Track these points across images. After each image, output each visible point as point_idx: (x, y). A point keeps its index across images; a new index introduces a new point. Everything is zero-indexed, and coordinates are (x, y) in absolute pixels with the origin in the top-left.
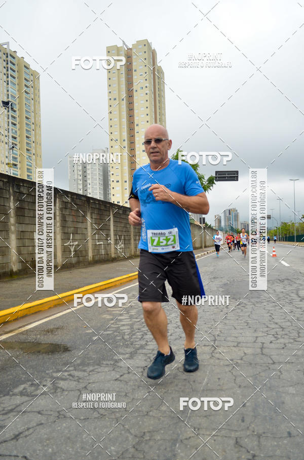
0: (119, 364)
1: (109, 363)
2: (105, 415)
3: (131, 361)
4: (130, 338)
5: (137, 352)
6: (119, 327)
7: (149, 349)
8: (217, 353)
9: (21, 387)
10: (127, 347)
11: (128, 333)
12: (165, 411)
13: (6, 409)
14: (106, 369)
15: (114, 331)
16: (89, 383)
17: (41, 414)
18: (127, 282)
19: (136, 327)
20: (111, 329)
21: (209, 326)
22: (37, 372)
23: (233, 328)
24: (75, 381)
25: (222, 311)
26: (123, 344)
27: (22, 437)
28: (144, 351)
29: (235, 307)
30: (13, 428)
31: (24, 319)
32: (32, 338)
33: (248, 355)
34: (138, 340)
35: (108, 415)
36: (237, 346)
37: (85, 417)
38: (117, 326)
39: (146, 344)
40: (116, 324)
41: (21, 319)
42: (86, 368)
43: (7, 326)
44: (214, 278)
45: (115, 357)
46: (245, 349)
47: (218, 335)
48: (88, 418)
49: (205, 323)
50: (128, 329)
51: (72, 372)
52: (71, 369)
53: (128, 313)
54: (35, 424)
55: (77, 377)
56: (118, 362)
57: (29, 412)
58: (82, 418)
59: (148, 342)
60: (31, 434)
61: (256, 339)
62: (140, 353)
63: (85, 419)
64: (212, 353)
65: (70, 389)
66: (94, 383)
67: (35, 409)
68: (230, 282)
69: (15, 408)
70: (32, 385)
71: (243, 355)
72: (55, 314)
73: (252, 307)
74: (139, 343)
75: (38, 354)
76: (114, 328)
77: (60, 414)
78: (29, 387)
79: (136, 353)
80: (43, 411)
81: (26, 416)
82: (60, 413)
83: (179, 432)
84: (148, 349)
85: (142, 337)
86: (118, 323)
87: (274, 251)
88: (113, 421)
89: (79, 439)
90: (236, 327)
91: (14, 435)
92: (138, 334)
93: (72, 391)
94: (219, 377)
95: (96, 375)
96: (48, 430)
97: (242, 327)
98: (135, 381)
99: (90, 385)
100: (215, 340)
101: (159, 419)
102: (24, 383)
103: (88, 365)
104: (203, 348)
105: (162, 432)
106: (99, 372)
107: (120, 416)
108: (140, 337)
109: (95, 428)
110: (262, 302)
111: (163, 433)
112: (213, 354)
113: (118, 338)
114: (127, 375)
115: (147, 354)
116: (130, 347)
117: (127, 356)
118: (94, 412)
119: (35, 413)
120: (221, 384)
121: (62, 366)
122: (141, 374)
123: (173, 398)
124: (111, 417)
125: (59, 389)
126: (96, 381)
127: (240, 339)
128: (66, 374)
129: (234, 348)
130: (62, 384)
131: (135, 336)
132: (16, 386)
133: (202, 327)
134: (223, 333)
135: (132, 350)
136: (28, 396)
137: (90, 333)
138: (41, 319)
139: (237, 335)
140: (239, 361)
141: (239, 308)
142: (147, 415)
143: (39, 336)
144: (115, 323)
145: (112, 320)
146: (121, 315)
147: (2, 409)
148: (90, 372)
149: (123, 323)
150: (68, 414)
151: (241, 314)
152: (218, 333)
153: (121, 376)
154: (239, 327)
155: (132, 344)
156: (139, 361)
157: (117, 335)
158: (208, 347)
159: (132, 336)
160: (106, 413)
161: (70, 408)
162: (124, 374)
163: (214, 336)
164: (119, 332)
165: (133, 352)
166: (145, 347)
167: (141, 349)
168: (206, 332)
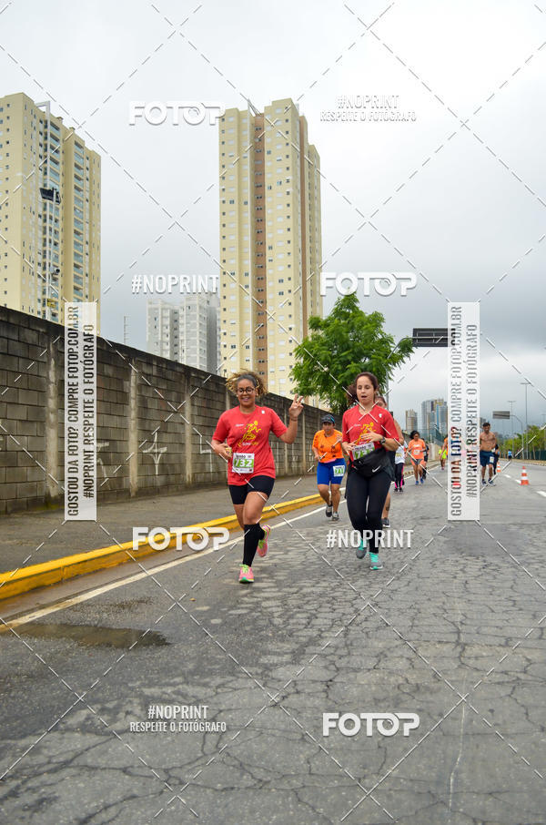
0: (273, 674)
1: (252, 670)
2: (269, 782)
3: (297, 669)
4: (286, 623)
5: (304, 650)
6: (257, 603)
7: (329, 647)
8: (469, 658)
9: (82, 715)
10: (283, 641)
11: (279, 614)
12: (397, 778)
13: (54, 761)
14: (250, 684)
15: (252, 610)
16: (221, 711)
17: (130, 774)
19: (292, 602)
20: (243, 606)
21: (438, 604)
22: (109, 685)
23: (488, 610)
25: (455, 577)
26: (274, 636)
28: (319, 649)
29: (479, 570)
30: (74, 803)
31: (75, 582)
32: (92, 617)
33: (535, 663)
34: (302, 627)
35: (273, 781)
36: (507, 645)
37: (225, 786)
38: (255, 599)
39: (320, 635)
40: (253, 597)
41: (69, 584)
42: (207, 680)
43: (42, 594)
44: (423, 518)
45: (264, 660)
46: (526, 652)
47: (462, 623)
48: (232, 788)
49: (429, 600)
50: (278, 606)
51: (180, 686)
52: (178, 680)
53: (272, 577)
54: (119, 798)
55: (193, 697)
56: (271, 671)
57: (105, 769)
58: (219, 786)
59: (322, 632)
60: (113, 819)
61: (542, 633)
62: (312, 654)
63: (225, 789)
64: (459, 657)
66: (230, 710)
67: (116, 764)
68: (456, 526)
69: (72, 760)
70: (103, 711)
71: (525, 663)
72: (132, 575)
73: (514, 572)
74: (305, 635)
75: (107, 648)
76: (247, 603)
77: (170, 776)
78: (98, 714)
79: (304, 653)
80: (132, 767)
81: (97, 778)
82: (170, 773)
85: (309, 623)
86: (255, 595)
87: (524, 475)
88: (288, 797)
90: (493, 608)
91: (76, 819)
92: (298, 615)
94: (490, 707)
95: (231, 695)
96: (149, 813)
97: (504, 609)
98: (316, 710)
99: (222, 714)
100: (458, 632)
101: (389, 797)
102: (82, 706)
103: (211, 673)
104: (437, 646)
106: (236, 689)
107: (299, 784)
108: (304, 621)
109: (252, 812)
110: (529, 564)
112: (462, 658)
113: (262, 623)
114: (296, 696)
115: (326, 656)
116: (288, 641)
117: (286, 658)
118: (242, 775)
119: (118, 772)
120: (500, 722)
121: (159, 673)
122: (324, 695)
124: (282, 787)
126: (233, 707)
127: (509, 632)
128: (169, 690)
129: (501, 649)
131: (295, 621)
132: (72, 713)
133: (424, 606)
134: (472, 619)
135: (296, 646)
136: (97, 733)
137: (205, 612)
138: (107, 584)
139: (500, 624)
140: (522, 676)
141: (488, 574)
143: (105, 615)
144: (250, 595)
145: (243, 588)
147: (47, 760)
148: (218, 687)
149: (266, 595)
150: (188, 777)
151: (494, 584)
152: (460, 618)
153: (284, 698)
154: (499, 607)
155: (291, 635)
156: (312, 669)
157: (257, 617)
158: (448, 646)
159: (288, 619)
160: (269, 778)
161: (189, 764)
162: (289, 694)
163: (453, 623)
164: (261, 612)
165: (297, 650)
166: (320, 642)
167: (312, 645)
168: (435, 615)
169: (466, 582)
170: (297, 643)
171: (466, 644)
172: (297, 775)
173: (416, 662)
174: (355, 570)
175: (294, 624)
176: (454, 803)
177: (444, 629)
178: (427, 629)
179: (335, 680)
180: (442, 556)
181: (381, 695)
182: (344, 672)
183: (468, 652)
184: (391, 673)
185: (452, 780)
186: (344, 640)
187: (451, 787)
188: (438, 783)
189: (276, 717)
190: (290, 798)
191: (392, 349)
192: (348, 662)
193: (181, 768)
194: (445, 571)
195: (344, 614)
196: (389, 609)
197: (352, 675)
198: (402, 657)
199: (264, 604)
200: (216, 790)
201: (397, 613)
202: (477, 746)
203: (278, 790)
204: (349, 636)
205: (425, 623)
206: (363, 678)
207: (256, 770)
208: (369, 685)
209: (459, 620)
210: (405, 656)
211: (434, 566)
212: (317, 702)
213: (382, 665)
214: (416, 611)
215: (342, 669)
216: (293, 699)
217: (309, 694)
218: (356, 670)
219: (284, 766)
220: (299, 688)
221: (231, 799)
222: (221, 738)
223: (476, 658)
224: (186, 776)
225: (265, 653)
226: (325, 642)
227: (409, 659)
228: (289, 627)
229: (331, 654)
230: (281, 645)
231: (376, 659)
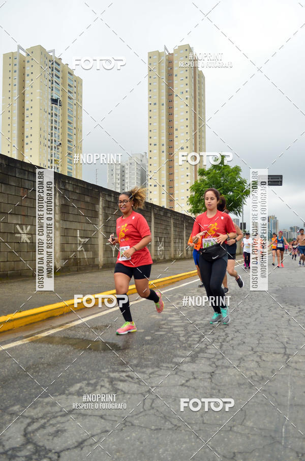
0: (181, 368)
1: (168, 365)
2: (180, 427)
3: (194, 366)
5: (198, 356)
6: (171, 328)
7: (212, 354)
8: (292, 362)
9: (77, 386)
10: (185, 350)
11: (183, 335)
12: (252, 428)
13: (64, 410)
14: (168, 373)
15: (168, 332)
16: (152, 387)
17: (105, 419)
18: (170, 284)
19: (190, 328)
20: (162, 330)
21: (274, 332)
22: (91, 370)
23: (302, 336)
24: (135, 383)
25: (283, 317)
26: (180, 346)
27: (87, 446)
28: (206, 355)
29: (297, 313)
30: (75, 433)
31: (70, 315)
32: (80, 334)
35: (183, 426)
37: (157, 428)
38: (169, 327)
39: (206, 347)
40: (168, 325)
41: (67, 315)
42: (144, 370)
43: (53, 321)
45: (175, 360)
47: (287, 343)
48: (160, 429)
49: (268, 329)
50: (182, 331)
51: (130, 373)
52: (128, 369)
53: (178, 314)
54: (99, 431)
55: (137, 378)
56: (179, 366)
57: (90, 415)
58: (153, 427)
59: (207, 345)
62: (202, 357)
63: (157, 429)
64: (286, 362)
65: (131, 392)
66: (157, 386)
67: (97, 413)
68: (282, 288)
69: (73, 411)
70: (88, 384)
72: (101, 312)
74: (197, 346)
75: (90, 351)
76: (165, 328)
77: (126, 421)
78: (85, 386)
80: (105, 415)
81: (87, 420)
83: (279, 456)
84: (209, 353)
85: (200, 340)
86: (169, 324)
89: (156, 455)
91: (76, 442)
92: (194, 336)
93: (134, 394)
95: (157, 378)
96: (115, 440)
98: (205, 389)
100: (285, 348)
101: (248, 437)
102: (79, 381)
103: (146, 366)
104: (274, 355)
105: (257, 454)
106: (160, 375)
107: (198, 428)
108: (197, 339)
109: (172, 442)
111: (259, 456)
112: (288, 363)
113: (174, 339)
114: (194, 380)
115: (210, 359)
116: (188, 350)
117: (188, 359)
118: (165, 422)
119: (98, 418)
121: (118, 365)
122: (209, 380)
123: (256, 412)
124: (188, 429)
125: (119, 391)
128: (124, 374)
130: (121, 385)
131: (192, 339)
132: (71, 385)
133: (265, 332)
134: (293, 341)
135: (192, 353)
137: (142, 333)
138: (88, 316)
141: (302, 315)
142: (231, 430)
143: (87, 333)
144: (166, 324)
145: (162, 320)
146: (171, 316)
147: (60, 409)
148: (151, 374)
149: (175, 324)
150: (136, 422)
152: (286, 340)
153: (187, 381)
155: (190, 347)
156: (203, 366)
157: (171, 336)
158: (279, 355)
159: (188, 338)
160: (180, 425)
161: (136, 415)
162: (190, 379)
163: (282, 343)
164: (173, 333)
165: (194, 355)
166: (206, 351)
167: (202, 352)
168: (272, 338)
169: (289, 320)
170: (193, 351)
171: (290, 355)
172: (197, 423)
173: (262, 364)
175: (191, 341)
176: (285, 443)
177: (277, 346)
178: (267, 345)
179: (216, 372)
180: (275, 305)
181: (242, 382)
182: (220, 368)
183: (291, 359)
184: (247, 369)
185: (283, 430)
187: (283, 434)
188: (276, 431)
189: (183, 391)
190: (192, 436)
191: (246, 187)
192: (223, 363)
193: (132, 416)
194: (276, 313)
195: (219, 336)
196: (245, 334)
197: (225, 370)
198: (253, 360)
199: (174, 329)
200: (152, 430)
201: (250, 336)
202: (298, 412)
203: (186, 431)
204: (223, 348)
205: (266, 342)
206: (231, 372)
207: (173, 420)
208: (235, 375)
209: (285, 341)
210: (255, 360)
211: (270, 310)
212: (206, 384)
213: (242, 365)
214: (260, 335)
215: (219, 366)
216: (192, 382)
217: (201, 379)
218: (227, 367)
219: (189, 418)
220: (196, 376)
221: (160, 435)
222: (153, 402)
223: (296, 363)
224: (135, 421)
225: (176, 356)
226: (209, 351)
227: (257, 362)
228: (189, 342)
229: (213, 358)
230: (185, 352)
231: (238, 362)
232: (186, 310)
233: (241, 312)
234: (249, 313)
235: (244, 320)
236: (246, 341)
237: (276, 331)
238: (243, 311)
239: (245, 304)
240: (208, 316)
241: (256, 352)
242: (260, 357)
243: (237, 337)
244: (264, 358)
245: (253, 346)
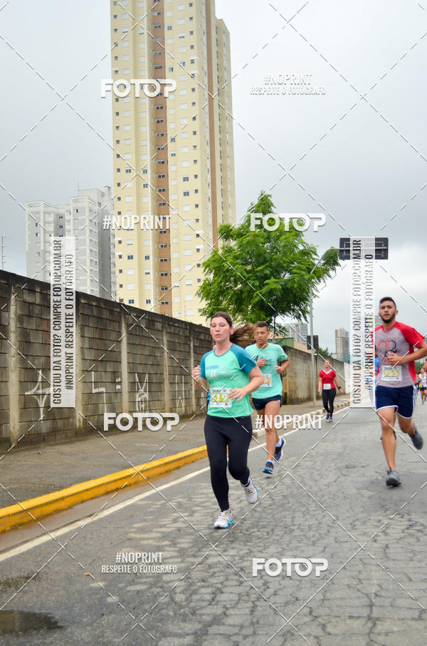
4: (188, 600)
5: (207, 631)
6: (159, 576)
7: (234, 626)
8: (379, 634)
10: (184, 621)
11: (181, 589)
15: (152, 585)
19: (196, 575)
20: (143, 580)
21: (355, 573)
23: (405, 579)
25: (375, 541)
26: (175, 614)
28: (222, 629)
29: (403, 531)
34: (205, 604)
36: (420, 618)
39: (225, 613)
44: (347, 467)
47: (376, 595)
50: (181, 580)
53: (174, 544)
59: (227, 609)
62: (216, 634)
64: (369, 634)
74: (209, 612)
79: (206, 634)
84: (230, 625)
85: (213, 599)
90: (412, 576)
92: (203, 590)
97: (423, 577)
100: (371, 606)
104: (348, 622)
108: (209, 597)
112: (372, 635)
113: (163, 600)
115: (230, 636)
116: (190, 620)
129: (414, 623)
131: (198, 597)
134: (387, 590)
135: (197, 626)
137: (100, 588)
139: (416, 594)
141: (412, 535)
151: (417, 548)
152: (374, 589)
154: (417, 576)
155: (193, 614)
157: (158, 593)
158: (359, 621)
159: (191, 595)
163: (367, 595)
164: (161, 587)
165: (200, 630)
166: (224, 621)
167: (216, 624)
168: (349, 586)
169: (387, 547)
170: (199, 622)
171: (378, 619)
174: (268, 534)
175: (197, 601)
178: (339, 602)
180: (365, 515)
183: (379, 628)
186: (250, 618)
194: (365, 534)
198: (309, 635)
201: (308, 585)
204: (256, 613)
205: (338, 596)
210: (314, 634)
211: (353, 527)
223: (387, 634)
225: (165, 635)
226: (229, 621)
227: (316, 637)
228: (192, 604)
229: (236, 634)
230: (182, 625)
231: (282, 639)
232: (192, 534)
233: (297, 533)
234: (314, 536)
235: (303, 551)
236: (301, 595)
237: (360, 572)
238: (302, 530)
239: (307, 517)
240: (233, 545)
241: (316, 617)
242: (324, 627)
243: (285, 587)
244: (329, 629)
245: (313, 605)
